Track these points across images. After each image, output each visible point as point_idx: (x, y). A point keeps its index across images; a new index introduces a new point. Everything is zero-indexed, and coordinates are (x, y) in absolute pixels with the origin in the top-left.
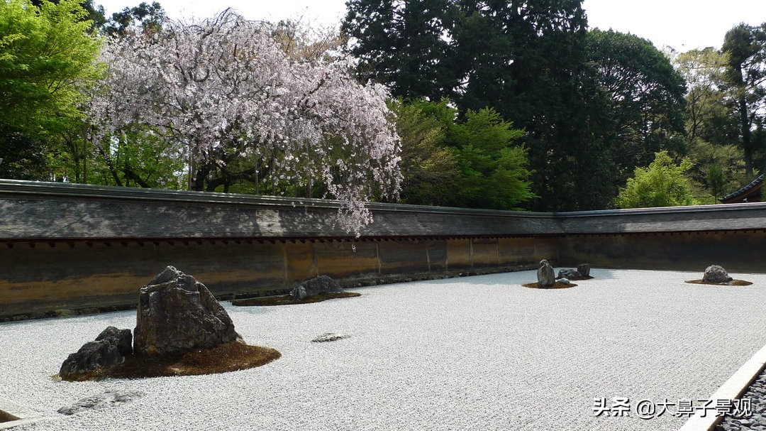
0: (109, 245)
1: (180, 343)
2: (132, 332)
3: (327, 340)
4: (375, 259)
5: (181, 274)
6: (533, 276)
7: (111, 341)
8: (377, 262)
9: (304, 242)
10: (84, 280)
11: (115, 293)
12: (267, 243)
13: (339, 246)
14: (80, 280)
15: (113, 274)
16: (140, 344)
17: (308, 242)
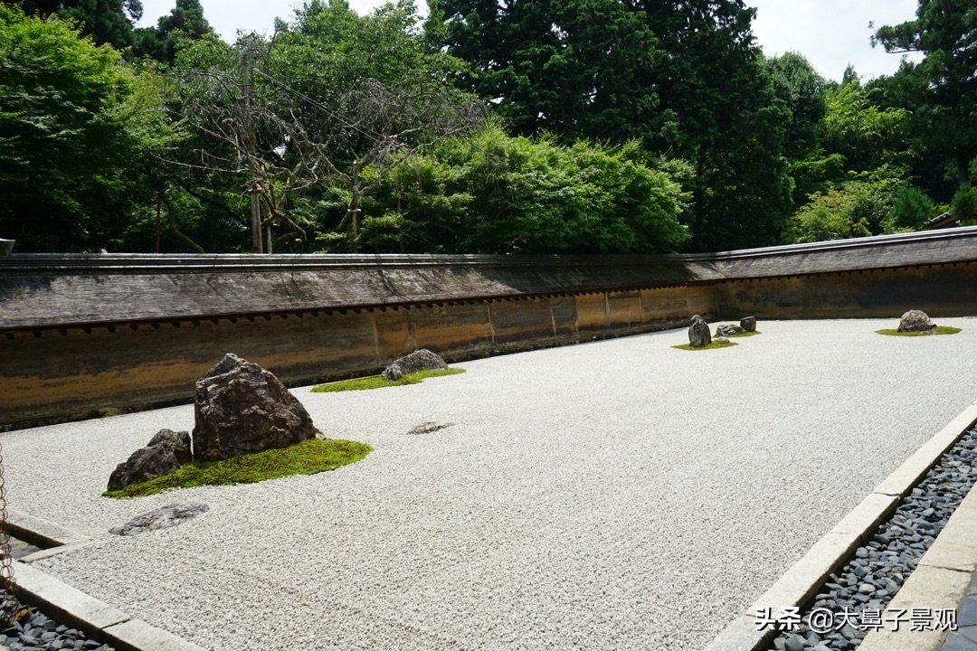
0: (157, 327)
1: (248, 444)
2: (191, 435)
3: (426, 431)
4: (488, 325)
5: (244, 361)
6: (682, 336)
7: (166, 446)
8: (489, 329)
9: (396, 309)
10: (132, 371)
11: (169, 385)
12: (351, 313)
13: (441, 311)
14: (127, 371)
15: (166, 362)
16: (200, 448)
17: (401, 309)
